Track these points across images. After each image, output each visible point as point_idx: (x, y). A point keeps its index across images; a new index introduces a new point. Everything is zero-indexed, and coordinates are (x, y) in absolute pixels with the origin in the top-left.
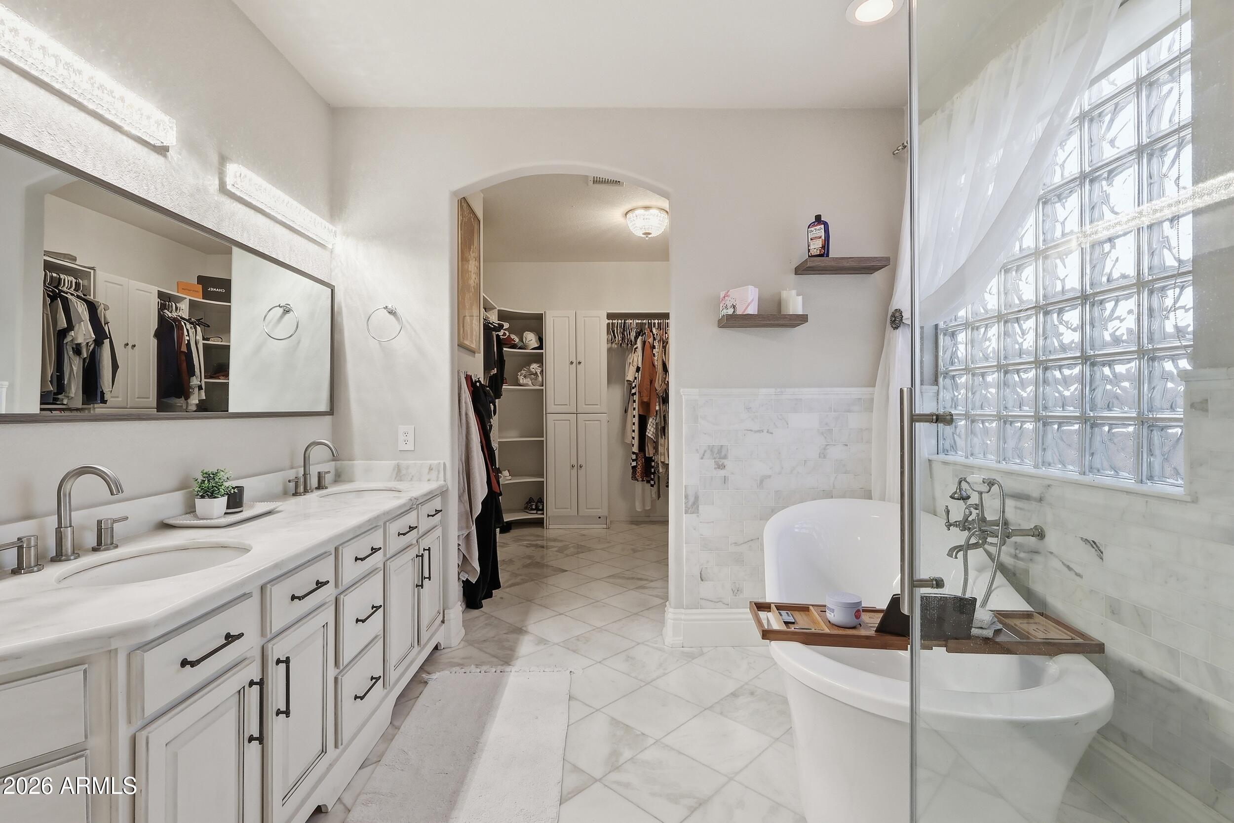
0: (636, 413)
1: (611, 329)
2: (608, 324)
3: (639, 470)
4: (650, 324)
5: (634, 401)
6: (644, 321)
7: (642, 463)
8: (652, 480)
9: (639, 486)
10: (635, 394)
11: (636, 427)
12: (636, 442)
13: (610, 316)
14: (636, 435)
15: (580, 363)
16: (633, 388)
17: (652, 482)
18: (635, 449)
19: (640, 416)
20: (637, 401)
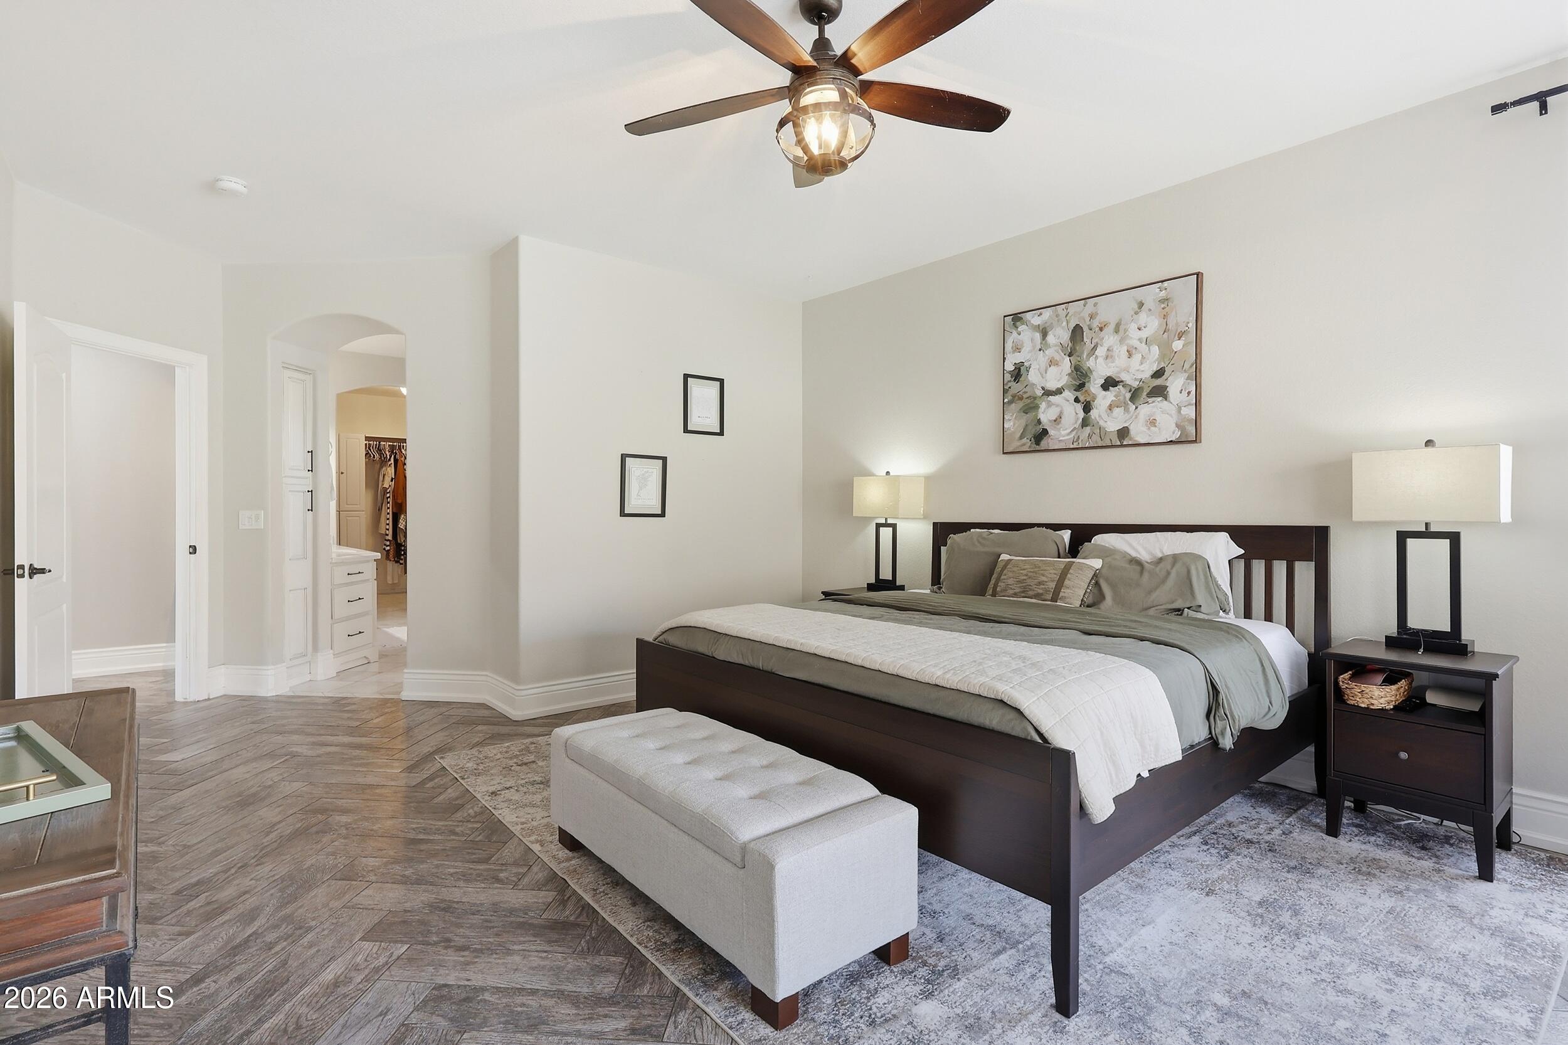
0: (390, 511)
1: (368, 447)
2: (366, 444)
3: (391, 553)
4: (399, 446)
5: (389, 503)
6: (395, 444)
7: (394, 548)
8: (402, 559)
9: (390, 565)
10: (389, 497)
11: (390, 522)
12: (390, 532)
13: (367, 438)
14: (390, 527)
15: (342, 473)
16: (388, 493)
17: (401, 562)
18: (390, 537)
19: (393, 513)
20: (391, 503)
